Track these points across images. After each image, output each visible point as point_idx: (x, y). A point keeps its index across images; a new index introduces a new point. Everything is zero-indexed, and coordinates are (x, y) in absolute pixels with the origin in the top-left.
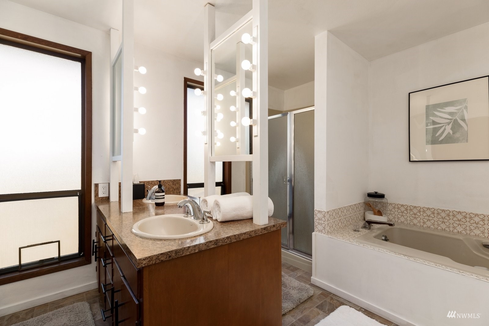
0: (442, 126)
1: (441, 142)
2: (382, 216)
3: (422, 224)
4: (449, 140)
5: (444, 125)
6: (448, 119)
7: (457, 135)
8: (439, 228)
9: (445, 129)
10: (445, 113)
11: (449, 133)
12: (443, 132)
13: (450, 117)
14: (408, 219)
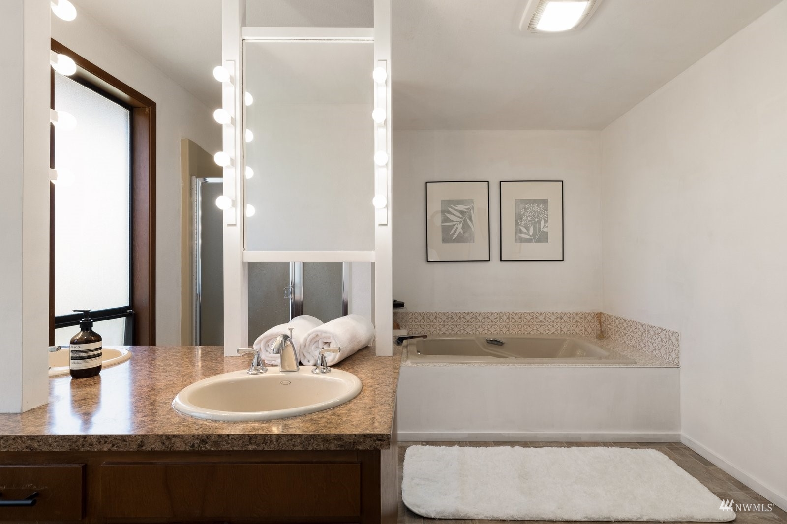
0: (455, 225)
1: (454, 241)
2: (400, 329)
3: (438, 331)
4: (460, 239)
5: (456, 224)
6: (459, 217)
7: (467, 235)
8: (453, 333)
9: (457, 228)
10: (457, 210)
11: (460, 232)
12: (455, 231)
13: (461, 216)
14: (425, 328)
